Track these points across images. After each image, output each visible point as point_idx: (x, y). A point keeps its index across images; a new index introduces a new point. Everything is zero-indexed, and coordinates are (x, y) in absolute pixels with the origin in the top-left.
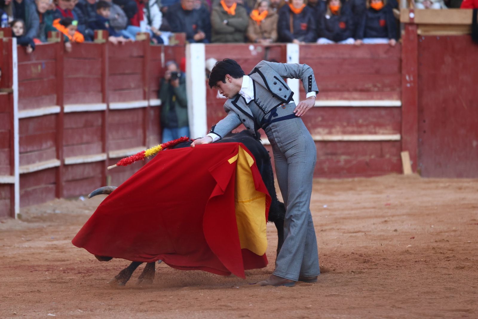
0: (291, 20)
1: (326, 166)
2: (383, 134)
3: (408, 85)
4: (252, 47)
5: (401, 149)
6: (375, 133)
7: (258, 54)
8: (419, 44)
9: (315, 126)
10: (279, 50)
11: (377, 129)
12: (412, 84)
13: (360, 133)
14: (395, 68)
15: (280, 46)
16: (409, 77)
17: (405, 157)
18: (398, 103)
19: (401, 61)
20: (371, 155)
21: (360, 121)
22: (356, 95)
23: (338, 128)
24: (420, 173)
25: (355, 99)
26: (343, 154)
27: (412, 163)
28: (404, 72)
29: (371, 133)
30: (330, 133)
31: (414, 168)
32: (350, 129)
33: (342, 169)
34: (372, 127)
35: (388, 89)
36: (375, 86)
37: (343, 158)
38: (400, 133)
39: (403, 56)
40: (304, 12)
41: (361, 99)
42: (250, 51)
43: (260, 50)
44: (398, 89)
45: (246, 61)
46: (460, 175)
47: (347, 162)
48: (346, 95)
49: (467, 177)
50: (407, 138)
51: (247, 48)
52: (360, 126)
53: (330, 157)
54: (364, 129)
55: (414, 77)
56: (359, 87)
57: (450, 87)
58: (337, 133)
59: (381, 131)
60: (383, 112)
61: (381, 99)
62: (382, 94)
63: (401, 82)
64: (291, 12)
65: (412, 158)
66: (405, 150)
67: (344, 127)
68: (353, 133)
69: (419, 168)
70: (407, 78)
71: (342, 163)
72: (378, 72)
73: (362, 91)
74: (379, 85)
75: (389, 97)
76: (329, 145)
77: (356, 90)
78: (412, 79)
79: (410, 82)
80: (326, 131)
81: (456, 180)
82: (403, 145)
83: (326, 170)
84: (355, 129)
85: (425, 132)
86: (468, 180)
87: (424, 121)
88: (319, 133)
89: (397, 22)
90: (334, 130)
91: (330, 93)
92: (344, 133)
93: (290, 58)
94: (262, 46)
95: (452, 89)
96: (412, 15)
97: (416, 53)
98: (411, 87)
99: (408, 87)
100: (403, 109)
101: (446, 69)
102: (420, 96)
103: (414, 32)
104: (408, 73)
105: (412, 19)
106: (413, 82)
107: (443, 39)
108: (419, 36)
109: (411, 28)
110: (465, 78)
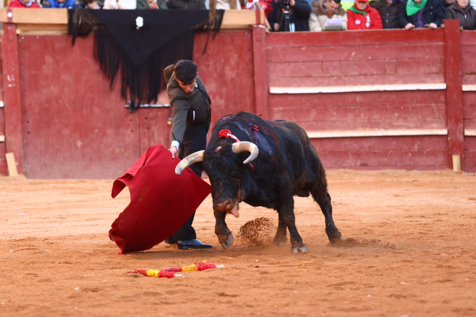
3: (10, 86)
5: (6, 151)
8: (19, 45)
12: (14, 85)
16: (11, 77)
17: (10, 157)
18: (1, 104)
19: (1, 61)
24: (26, 175)
27: (17, 164)
28: (5, 72)
31: (20, 169)
38: (4, 134)
44: (0, 90)
46: (66, 176)
49: (73, 178)
50: (11, 139)
55: (15, 77)
57: (52, 87)
63: (2, 82)
65: (17, 159)
66: (10, 151)
69: (24, 170)
70: (9, 78)
78: (13, 79)
79: (11, 83)
81: (61, 180)
82: (8, 146)
85: (29, 133)
86: (74, 180)
87: (28, 122)
95: (54, 89)
96: (10, 15)
97: (17, 53)
98: (12, 87)
99: (9, 88)
100: (5, 110)
101: (47, 69)
102: (23, 96)
103: (13, 32)
104: (10, 74)
105: (10, 19)
106: (15, 82)
107: (43, 38)
108: (18, 35)
109: (9, 28)
110: (67, 78)
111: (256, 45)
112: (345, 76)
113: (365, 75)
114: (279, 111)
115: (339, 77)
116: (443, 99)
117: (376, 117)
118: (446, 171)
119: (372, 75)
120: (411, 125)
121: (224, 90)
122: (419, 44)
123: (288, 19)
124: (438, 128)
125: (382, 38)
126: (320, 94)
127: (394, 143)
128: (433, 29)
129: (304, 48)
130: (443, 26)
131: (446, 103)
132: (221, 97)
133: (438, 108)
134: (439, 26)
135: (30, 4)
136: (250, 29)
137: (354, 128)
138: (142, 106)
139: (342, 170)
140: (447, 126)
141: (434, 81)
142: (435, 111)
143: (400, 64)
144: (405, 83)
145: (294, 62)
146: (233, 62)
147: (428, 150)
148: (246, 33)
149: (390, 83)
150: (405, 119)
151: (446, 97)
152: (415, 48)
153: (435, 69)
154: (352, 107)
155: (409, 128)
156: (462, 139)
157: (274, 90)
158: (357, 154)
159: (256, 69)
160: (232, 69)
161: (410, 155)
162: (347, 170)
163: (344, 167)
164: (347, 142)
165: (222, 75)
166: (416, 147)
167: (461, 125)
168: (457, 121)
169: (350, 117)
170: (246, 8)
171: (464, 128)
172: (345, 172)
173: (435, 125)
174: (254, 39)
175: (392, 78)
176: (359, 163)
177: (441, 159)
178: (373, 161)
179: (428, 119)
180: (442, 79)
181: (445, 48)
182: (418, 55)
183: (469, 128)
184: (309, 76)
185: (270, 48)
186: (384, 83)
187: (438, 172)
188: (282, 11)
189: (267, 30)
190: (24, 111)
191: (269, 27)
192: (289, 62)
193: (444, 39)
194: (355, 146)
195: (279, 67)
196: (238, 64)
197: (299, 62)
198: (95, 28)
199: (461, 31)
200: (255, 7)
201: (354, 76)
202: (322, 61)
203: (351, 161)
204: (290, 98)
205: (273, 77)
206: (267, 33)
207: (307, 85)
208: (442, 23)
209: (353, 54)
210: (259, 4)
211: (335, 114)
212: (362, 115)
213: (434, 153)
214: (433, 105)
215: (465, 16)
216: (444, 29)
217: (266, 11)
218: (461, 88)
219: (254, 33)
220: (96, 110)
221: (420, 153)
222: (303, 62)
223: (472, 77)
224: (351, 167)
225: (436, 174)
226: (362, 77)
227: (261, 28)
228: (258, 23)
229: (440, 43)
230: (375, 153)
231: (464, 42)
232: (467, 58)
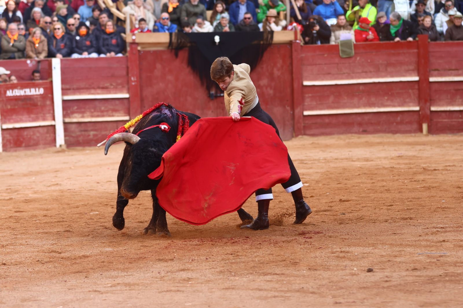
0: (54, 43)
1: (81, 139)
2: (118, 116)
3: (133, 84)
4: (29, 62)
6: (113, 116)
7: (33, 65)
8: (139, 56)
9: (73, 113)
10: (47, 62)
11: (114, 113)
12: (136, 83)
13: (103, 116)
14: (124, 73)
15: (47, 60)
16: (134, 78)
18: (127, 96)
19: (128, 68)
20: (110, 130)
21: (103, 108)
22: (99, 91)
23: (88, 114)
25: (98, 94)
26: (92, 130)
28: (130, 75)
29: (110, 116)
30: (83, 117)
32: (96, 114)
33: (92, 140)
34: (110, 112)
35: (120, 87)
36: (111, 85)
37: (92, 133)
38: (129, 114)
39: (129, 64)
40: (63, 37)
41: (103, 94)
42: (27, 64)
43: (34, 63)
44: (127, 87)
45: (25, 71)
47: (95, 135)
48: (93, 91)
51: (26, 62)
52: (102, 111)
53: (83, 133)
54: (105, 113)
55: (137, 78)
56: (101, 86)
57: (160, 84)
58: (88, 117)
59: (117, 114)
60: (117, 102)
61: (115, 93)
62: (116, 89)
63: (128, 82)
64: (55, 37)
67: (92, 112)
68: (98, 116)
70: (132, 79)
71: (91, 137)
72: (113, 76)
73: (103, 88)
74: (114, 84)
75: (121, 92)
76: (83, 125)
77: (99, 88)
78: (135, 79)
79: (134, 81)
80: (80, 115)
83: (81, 141)
84: (99, 114)
88: (75, 117)
89: (124, 42)
90: (85, 115)
91: (82, 91)
92: (92, 116)
93: (55, 68)
94: (35, 61)
95: (162, 85)
96: (134, 37)
97: (138, 62)
98: (135, 85)
99: (133, 85)
100: (130, 100)
101: (157, 73)
102: (141, 90)
103: (136, 49)
104: (133, 76)
105: (134, 40)
106: (137, 81)
107: (155, 52)
108: (139, 51)
109: (134, 46)
110: (170, 78)
111: (295, 54)
112: (353, 73)
113: (366, 72)
114: (309, 97)
115: (349, 74)
116: (416, 87)
117: (373, 99)
118: (419, 134)
119: (371, 72)
120: (396, 104)
121: (273, 84)
122: (401, 51)
123: (315, 37)
124: (413, 106)
125: (378, 48)
126: (336, 85)
127: (384, 117)
128: (410, 42)
129: (326, 55)
130: (417, 39)
131: (419, 89)
132: (271, 88)
133: (414, 92)
134: (414, 39)
135: (146, 30)
136: (290, 43)
137: (358, 107)
138: (219, 95)
139: (350, 135)
140: (419, 104)
141: (411, 75)
142: (412, 95)
143: (389, 64)
144: (392, 76)
145: (319, 64)
146: (279, 65)
147: (407, 120)
148: (288, 46)
149: (382, 77)
150: (392, 101)
151: (419, 86)
152: (399, 54)
153: (411, 67)
154: (357, 94)
155: (394, 106)
156: (429, 113)
157: (306, 83)
158: (360, 124)
159: (294, 70)
160: (278, 70)
161: (395, 124)
162: (353, 135)
163: (351, 133)
164: (354, 116)
165: (271, 74)
166: (399, 119)
167: (428, 104)
168: (426, 101)
169: (356, 100)
170: (289, 30)
171: (430, 105)
172: (352, 136)
173: (411, 104)
174: (293, 50)
175: (383, 74)
176: (361, 130)
177: (415, 126)
178: (371, 128)
179: (407, 100)
180: (416, 74)
181: (418, 54)
182: (401, 58)
183: (434, 105)
184: (329, 74)
185: (303, 55)
186: (378, 77)
187: (413, 135)
188: (312, 32)
189: (302, 44)
190: (142, 100)
191: (303, 42)
192: (316, 65)
193: (418, 48)
194: (359, 119)
195: (309, 68)
196: (282, 66)
197: (322, 64)
198: (189, 45)
199: (429, 42)
200: (294, 29)
201: (358, 73)
202: (338, 64)
203: (356, 129)
204: (316, 88)
205: (305, 74)
206: (301, 46)
207: (327, 79)
208: (417, 37)
209: (358, 58)
210: (297, 27)
211: (346, 98)
212: (364, 99)
213: (410, 123)
214: (410, 91)
215: (430, 33)
216: (417, 41)
217: (301, 30)
218: (428, 79)
219: (293, 46)
220: (189, 99)
221: (401, 123)
222: (325, 64)
223: (436, 72)
224: (356, 133)
225: (412, 136)
226: (364, 74)
227: (298, 43)
228: (296, 38)
229: (416, 51)
230: (372, 123)
231: (431, 49)
232: (432, 60)
